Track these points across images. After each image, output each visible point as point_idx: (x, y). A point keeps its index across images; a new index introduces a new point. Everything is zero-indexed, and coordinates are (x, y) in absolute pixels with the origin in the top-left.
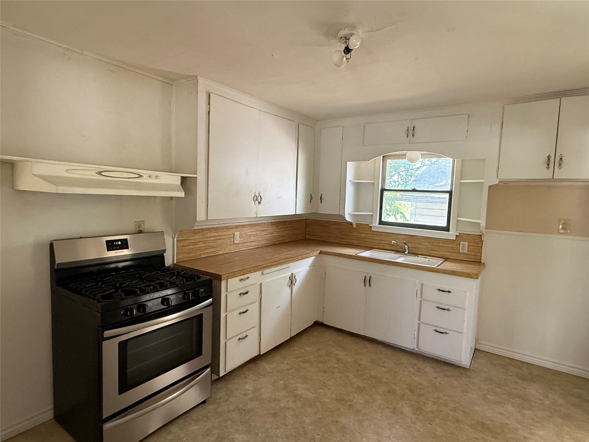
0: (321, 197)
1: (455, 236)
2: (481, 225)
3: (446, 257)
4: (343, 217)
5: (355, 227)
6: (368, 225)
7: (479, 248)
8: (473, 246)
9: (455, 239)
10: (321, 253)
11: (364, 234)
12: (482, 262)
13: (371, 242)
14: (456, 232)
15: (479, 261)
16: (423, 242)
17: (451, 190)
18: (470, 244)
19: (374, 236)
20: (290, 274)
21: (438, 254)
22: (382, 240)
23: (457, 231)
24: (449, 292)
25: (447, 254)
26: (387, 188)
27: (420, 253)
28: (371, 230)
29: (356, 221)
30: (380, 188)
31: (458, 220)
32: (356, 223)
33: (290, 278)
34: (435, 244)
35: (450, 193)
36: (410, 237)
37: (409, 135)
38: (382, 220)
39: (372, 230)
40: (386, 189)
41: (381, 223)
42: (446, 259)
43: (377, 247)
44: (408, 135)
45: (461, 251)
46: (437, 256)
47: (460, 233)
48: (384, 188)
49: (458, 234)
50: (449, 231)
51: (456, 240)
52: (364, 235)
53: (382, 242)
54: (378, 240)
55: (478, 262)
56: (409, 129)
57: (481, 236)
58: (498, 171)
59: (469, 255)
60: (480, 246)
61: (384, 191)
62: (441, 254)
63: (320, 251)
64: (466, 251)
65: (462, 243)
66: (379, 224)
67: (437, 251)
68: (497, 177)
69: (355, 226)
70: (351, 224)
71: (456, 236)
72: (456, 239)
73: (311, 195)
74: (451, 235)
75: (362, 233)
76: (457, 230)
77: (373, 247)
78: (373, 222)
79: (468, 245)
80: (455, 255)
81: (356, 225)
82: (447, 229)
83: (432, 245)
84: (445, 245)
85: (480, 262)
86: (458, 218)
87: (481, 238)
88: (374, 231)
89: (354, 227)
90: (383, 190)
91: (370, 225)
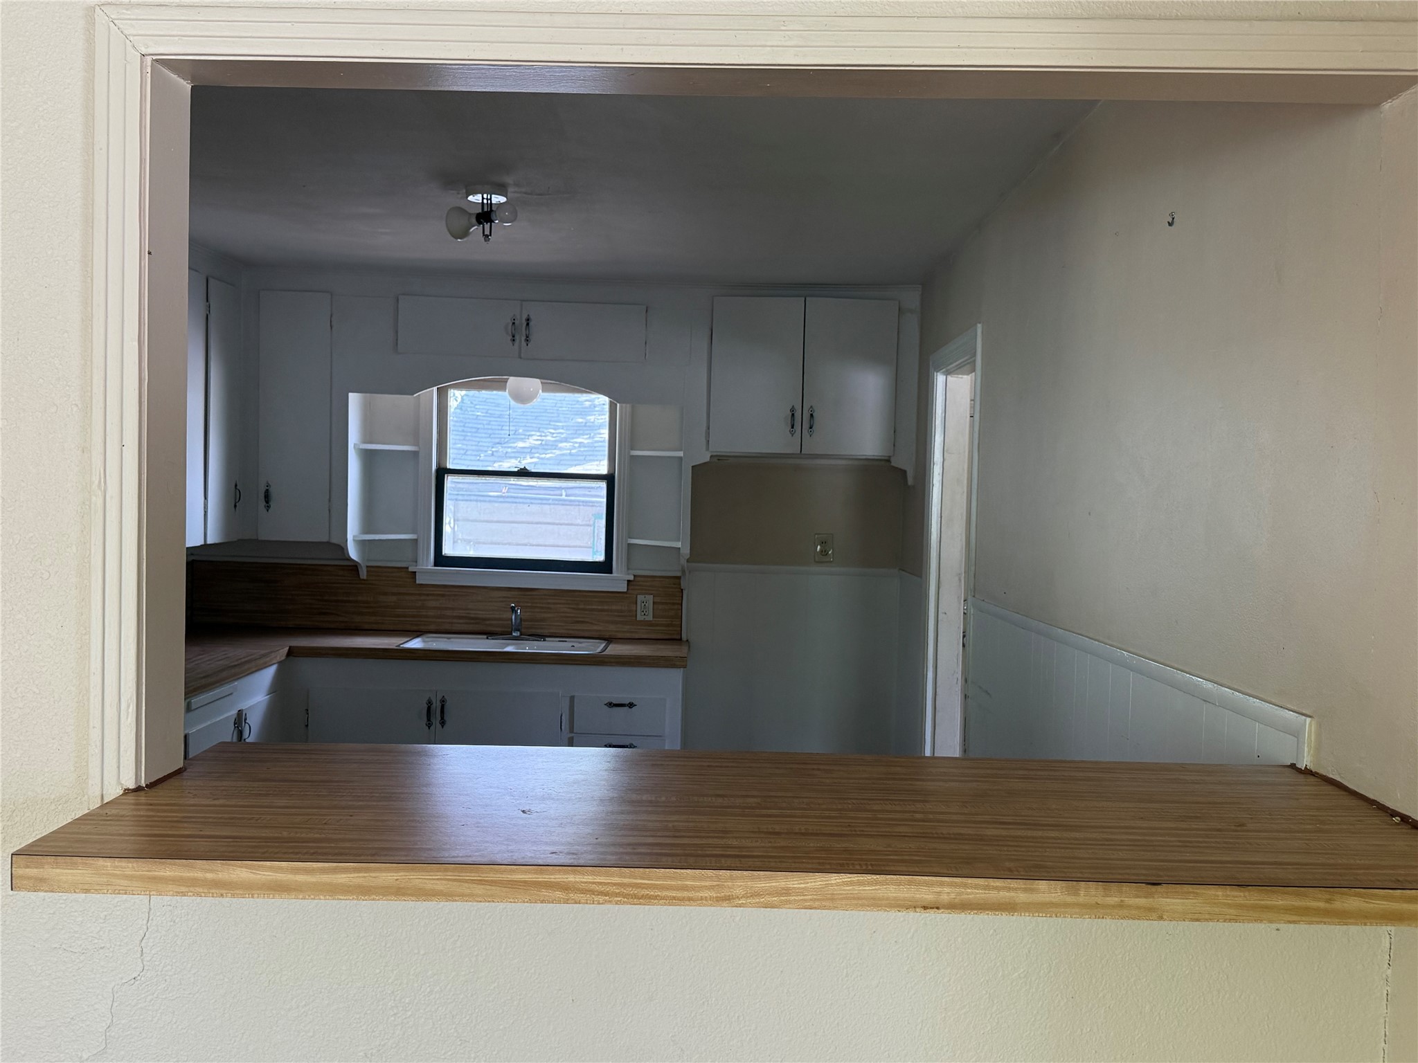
0: (267, 491)
1: (626, 582)
2: (681, 552)
3: (607, 635)
4: (342, 549)
5: (365, 578)
6: (407, 568)
7: (676, 607)
8: (663, 603)
9: (625, 590)
10: (291, 652)
11: (394, 594)
12: (684, 637)
13: (414, 616)
14: (628, 574)
15: (678, 637)
16: (554, 604)
17: (611, 472)
18: (658, 599)
19: (423, 598)
20: (234, 712)
21: (587, 630)
22: (446, 608)
23: (630, 571)
24: (631, 705)
25: (612, 627)
26: (450, 466)
27: (546, 632)
28: (415, 582)
29: (368, 560)
30: (434, 467)
31: (629, 544)
32: (367, 567)
33: (235, 724)
34: (581, 607)
35: (609, 479)
36: (520, 593)
37: (517, 337)
38: (443, 554)
39: (417, 582)
40: (450, 469)
41: (441, 560)
42: (609, 640)
43: (432, 627)
44: (513, 336)
45: (640, 617)
46: (586, 634)
47: (635, 576)
48: (442, 466)
49: (632, 578)
50: (611, 573)
51: (630, 591)
52: (394, 598)
53: (448, 613)
54: (435, 608)
55: (677, 640)
56: (517, 322)
57: (679, 578)
58: (708, 434)
59: (657, 625)
60: (678, 602)
61: (446, 475)
62: (597, 631)
63: (288, 648)
64: (650, 618)
65: (640, 598)
66: (435, 565)
67: (588, 622)
68: (708, 449)
69: (363, 574)
70: (354, 567)
71: (629, 581)
72: (628, 589)
73: (236, 485)
74: (616, 581)
75: (385, 594)
76: (628, 569)
77: (422, 628)
78: (420, 561)
79: (654, 603)
80: (627, 628)
81: (367, 571)
82: (604, 567)
83: (574, 609)
84: (606, 607)
85: (681, 639)
86: (629, 539)
87: (680, 584)
88: (421, 585)
89: (361, 577)
90: (442, 472)
91: (411, 569)
